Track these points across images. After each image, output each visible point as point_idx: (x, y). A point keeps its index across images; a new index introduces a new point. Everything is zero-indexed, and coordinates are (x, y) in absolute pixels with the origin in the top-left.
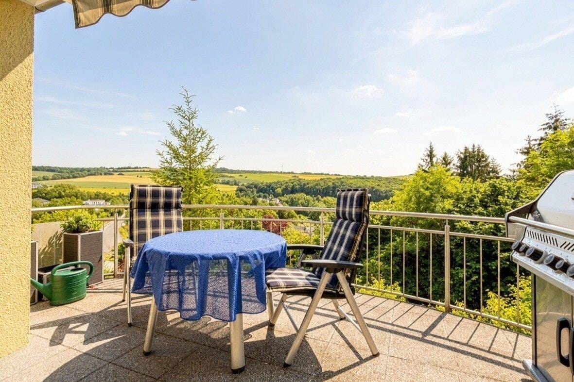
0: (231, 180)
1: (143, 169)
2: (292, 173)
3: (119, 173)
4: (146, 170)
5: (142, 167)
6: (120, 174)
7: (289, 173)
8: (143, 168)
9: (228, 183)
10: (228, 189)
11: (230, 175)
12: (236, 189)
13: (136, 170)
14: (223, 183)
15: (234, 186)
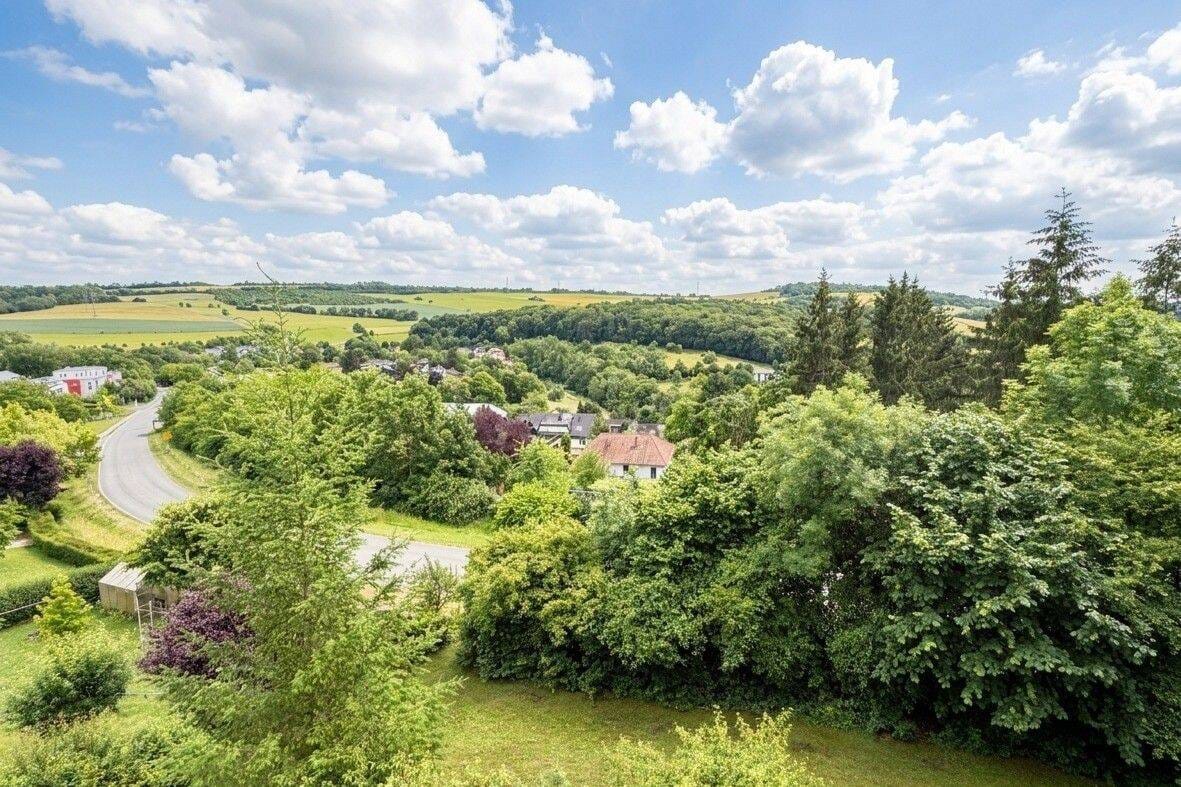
0: (398, 307)
1: (189, 288)
2: (529, 290)
3: (134, 297)
4: (198, 288)
5: (188, 282)
6: (136, 300)
7: (522, 291)
8: (192, 284)
9: (390, 315)
10: (391, 330)
11: (392, 297)
12: (409, 329)
13: (178, 289)
14: (380, 315)
15: (406, 323)
